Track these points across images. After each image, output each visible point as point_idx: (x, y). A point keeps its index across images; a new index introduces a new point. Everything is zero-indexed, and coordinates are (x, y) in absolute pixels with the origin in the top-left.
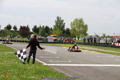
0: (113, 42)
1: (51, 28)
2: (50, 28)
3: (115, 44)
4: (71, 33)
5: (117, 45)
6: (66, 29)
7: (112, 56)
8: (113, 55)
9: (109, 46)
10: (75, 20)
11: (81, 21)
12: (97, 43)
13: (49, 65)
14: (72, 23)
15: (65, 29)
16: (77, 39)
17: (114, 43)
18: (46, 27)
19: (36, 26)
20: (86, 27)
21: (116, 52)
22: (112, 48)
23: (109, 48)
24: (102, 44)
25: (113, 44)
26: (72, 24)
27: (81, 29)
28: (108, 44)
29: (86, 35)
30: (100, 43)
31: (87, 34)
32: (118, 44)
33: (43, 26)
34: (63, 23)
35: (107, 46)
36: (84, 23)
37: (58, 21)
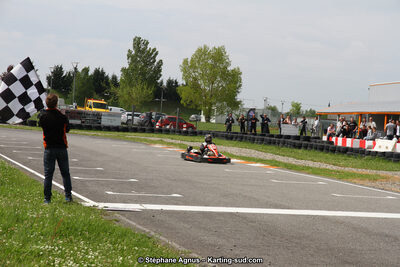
0: (326, 133)
1: (114, 78)
2: (110, 77)
3: (334, 139)
4: (183, 96)
5: (340, 144)
6: (165, 84)
7: (322, 181)
8: (325, 176)
9: (311, 147)
10: (199, 50)
11: (219, 56)
12: (272, 136)
13: (101, 205)
14: (186, 61)
15: (162, 82)
16: (203, 119)
17: (330, 136)
18: (97, 71)
19: (61, 68)
20: (234, 79)
21: (335, 168)
22: (321, 154)
23: (312, 153)
24: (289, 137)
25: (325, 138)
26: (188, 67)
27: (219, 84)
28: (308, 139)
29: (236, 105)
30: (280, 136)
31: (240, 103)
32: (344, 142)
33: (86, 70)
34: (154, 61)
35: (306, 147)
36: (228, 64)
37: (136, 55)
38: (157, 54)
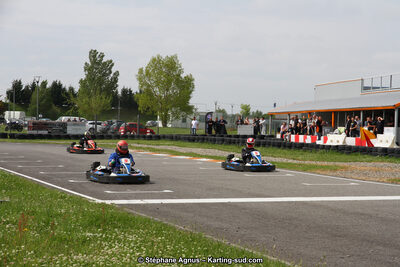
1: (71, 89)
2: (67, 89)
4: (140, 103)
6: (120, 93)
7: (289, 173)
8: (290, 169)
10: (154, 60)
11: (172, 64)
12: (230, 136)
14: (141, 71)
15: (117, 92)
16: (160, 125)
18: (55, 84)
19: (20, 83)
20: (187, 85)
22: (279, 150)
26: (143, 76)
27: (174, 90)
28: (263, 137)
29: (189, 109)
30: (238, 136)
31: (192, 107)
33: (44, 84)
34: (111, 72)
36: (181, 71)
37: (92, 67)
38: (113, 65)
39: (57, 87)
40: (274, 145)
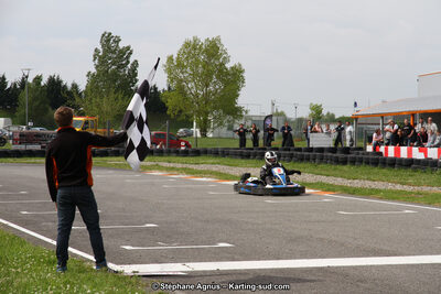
1: (75, 86)
2: (69, 86)
3: (382, 149)
4: (170, 104)
5: (392, 154)
10: (187, 45)
11: (213, 49)
14: (170, 59)
16: (196, 131)
17: (377, 145)
18: (51, 80)
20: (234, 79)
25: (369, 148)
26: (174, 66)
27: (215, 86)
28: (348, 150)
32: (397, 152)
33: (38, 79)
34: (128, 62)
36: (227, 60)
37: (105, 55)
38: (131, 53)
39: (55, 84)
40: (367, 163)
